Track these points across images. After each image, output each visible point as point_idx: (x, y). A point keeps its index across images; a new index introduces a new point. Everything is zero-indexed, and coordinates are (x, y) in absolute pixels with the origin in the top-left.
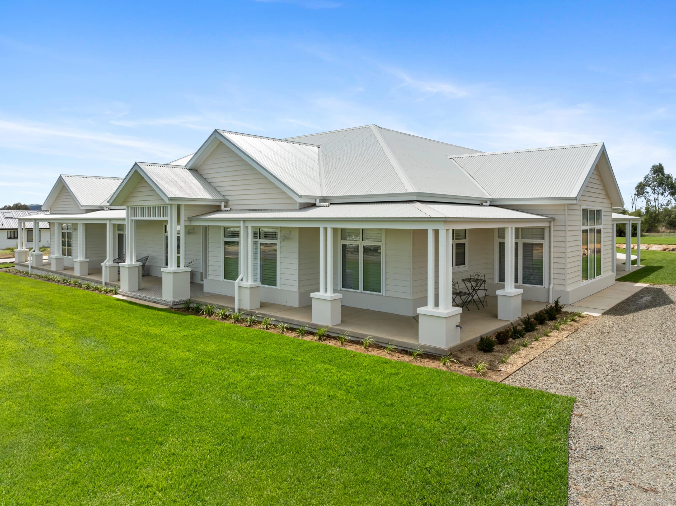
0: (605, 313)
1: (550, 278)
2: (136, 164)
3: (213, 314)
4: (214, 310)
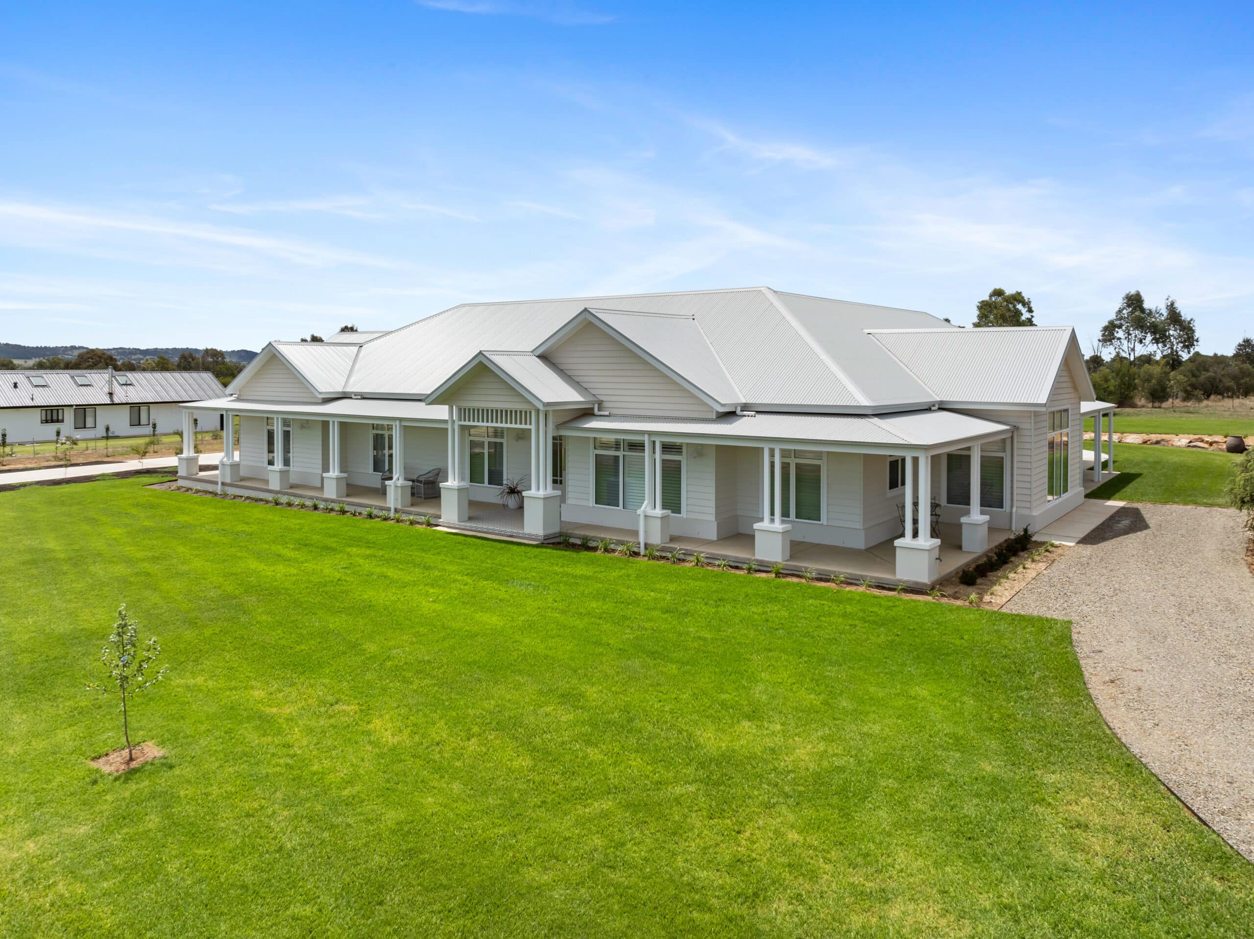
0: (1079, 542)
1: (1012, 500)
2: (480, 353)
3: (614, 551)
4: (612, 546)
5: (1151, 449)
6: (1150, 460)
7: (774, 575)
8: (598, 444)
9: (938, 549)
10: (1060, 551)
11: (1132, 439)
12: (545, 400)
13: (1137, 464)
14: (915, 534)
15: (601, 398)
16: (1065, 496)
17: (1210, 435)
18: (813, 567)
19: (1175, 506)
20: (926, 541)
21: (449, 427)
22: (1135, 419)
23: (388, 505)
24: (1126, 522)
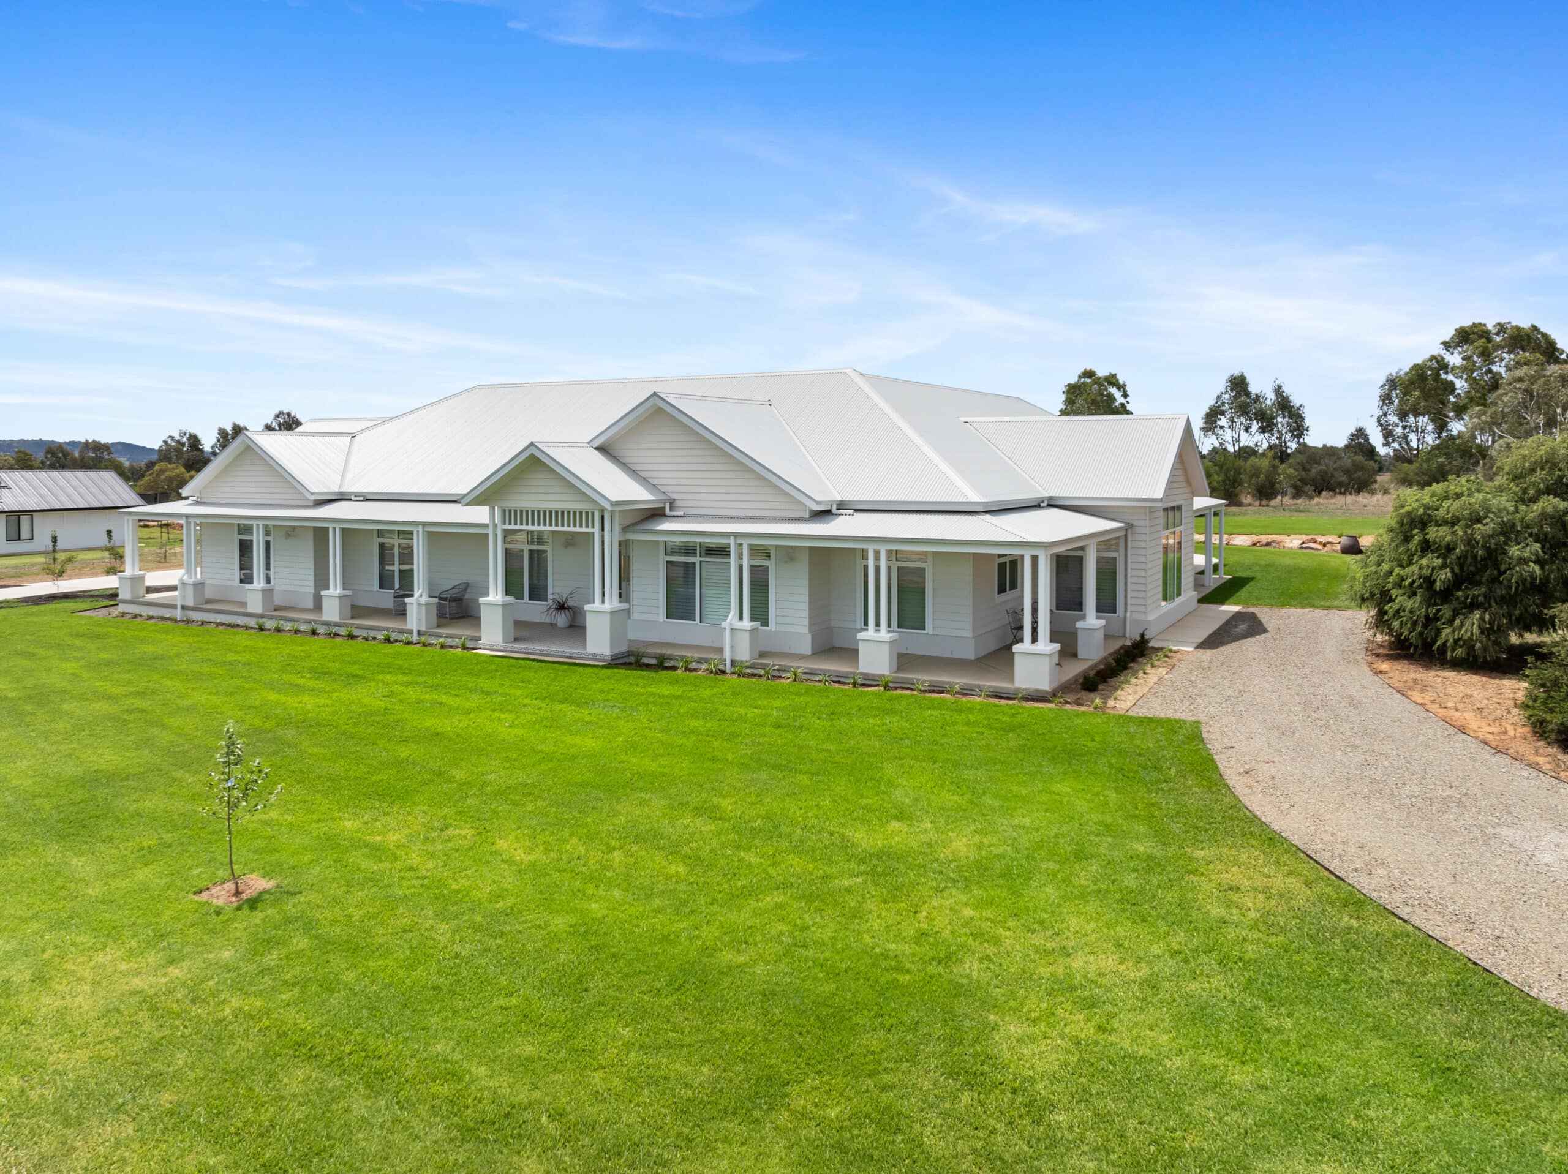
0: (1198, 647)
1: (1126, 604)
2: (532, 444)
3: (696, 670)
4: (694, 665)
5: (1261, 551)
6: (1263, 562)
7: (882, 689)
8: (669, 550)
9: (1057, 655)
10: (1179, 656)
11: (1242, 540)
12: (613, 499)
13: (1249, 567)
14: (1034, 640)
15: (673, 496)
16: (1178, 600)
17: (1323, 535)
18: (926, 678)
19: (1292, 610)
20: (1046, 646)
21: (490, 531)
22: (1240, 518)
23: (408, 627)
24: (1243, 627)
